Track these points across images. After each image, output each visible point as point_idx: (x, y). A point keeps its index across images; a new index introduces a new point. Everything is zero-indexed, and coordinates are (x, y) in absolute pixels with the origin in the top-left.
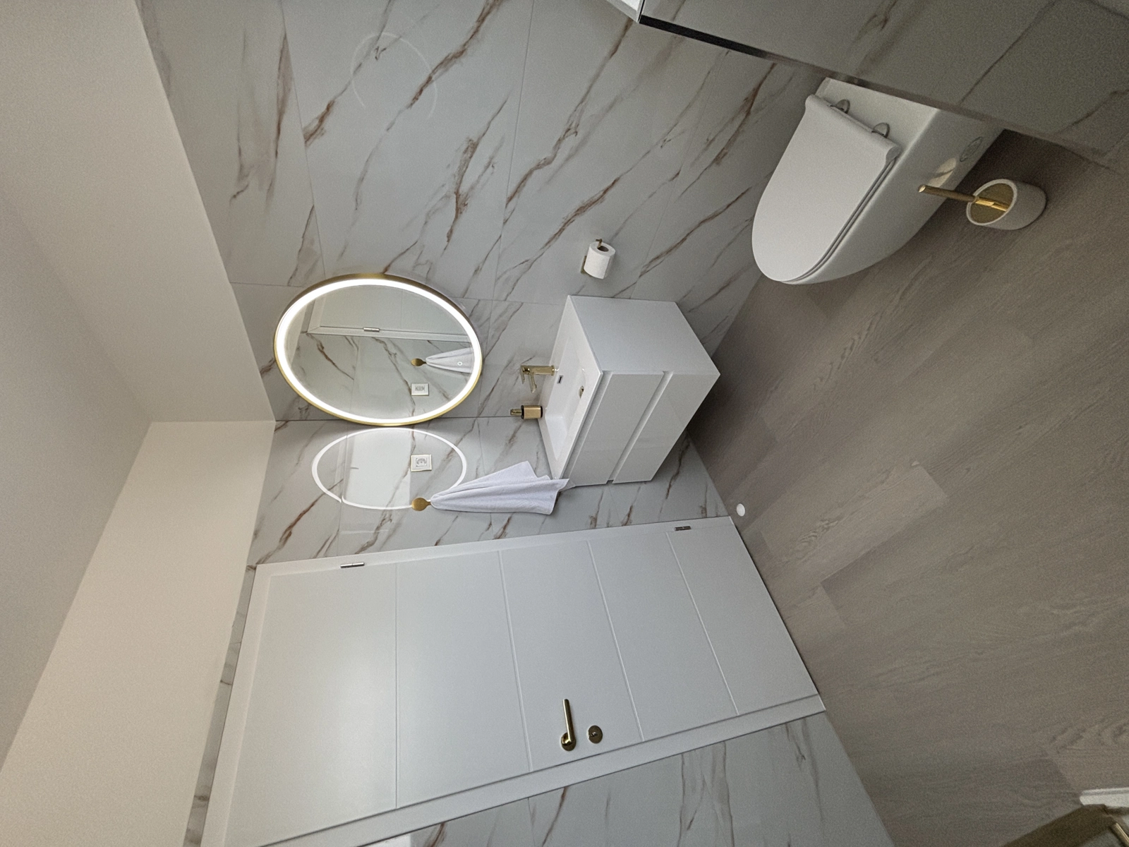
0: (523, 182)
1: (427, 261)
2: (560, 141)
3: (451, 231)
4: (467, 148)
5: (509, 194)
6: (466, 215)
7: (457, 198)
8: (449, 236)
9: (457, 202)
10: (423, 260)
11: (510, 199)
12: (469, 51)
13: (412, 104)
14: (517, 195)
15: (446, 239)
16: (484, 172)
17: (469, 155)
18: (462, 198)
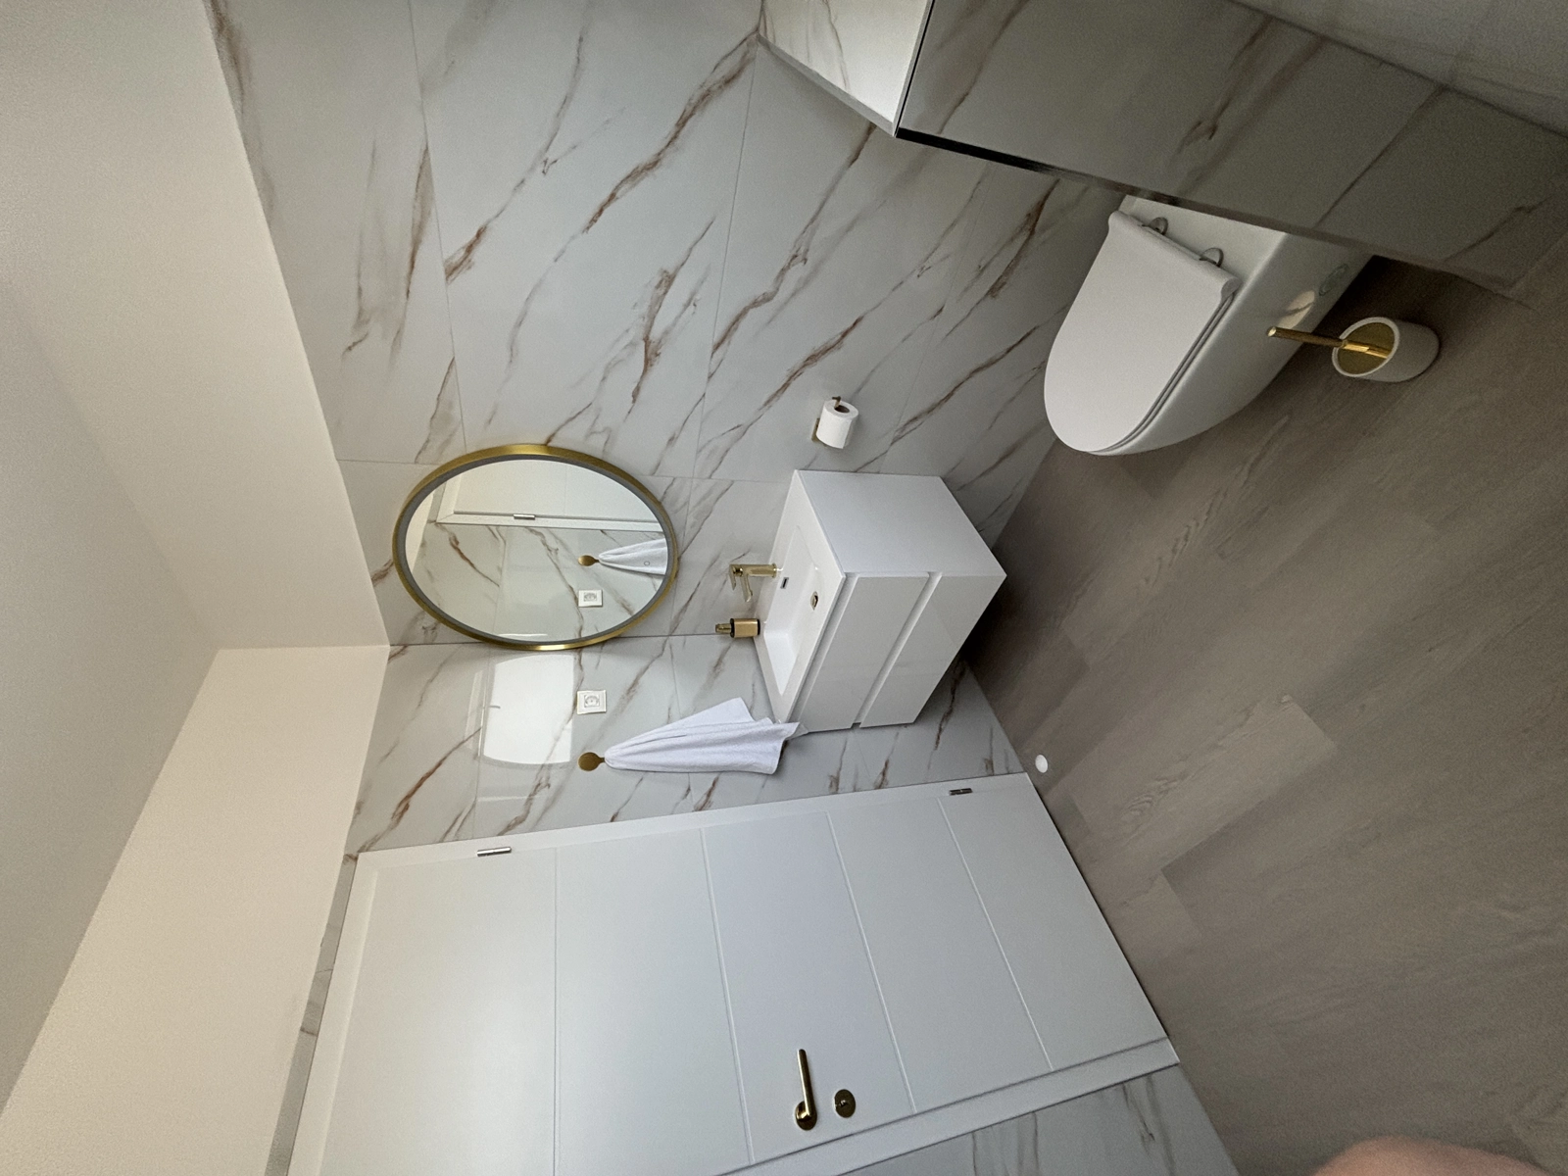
0: (734, 324)
1: (605, 429)
2: (783, 271)
3: (638, 389)
4: (661, 282)
5: (716, 339)
6: (659, 369)
7: (646, 347)
8: (635, 396)
9: (646, 351)
10: (599, 427)
11: (717, 346)
12: (665, 161)
13: (588, 228)
14: (726, 342)
15: (632, 399)
16: (682, 313)
17: (663, 291)
18: (652, 345)
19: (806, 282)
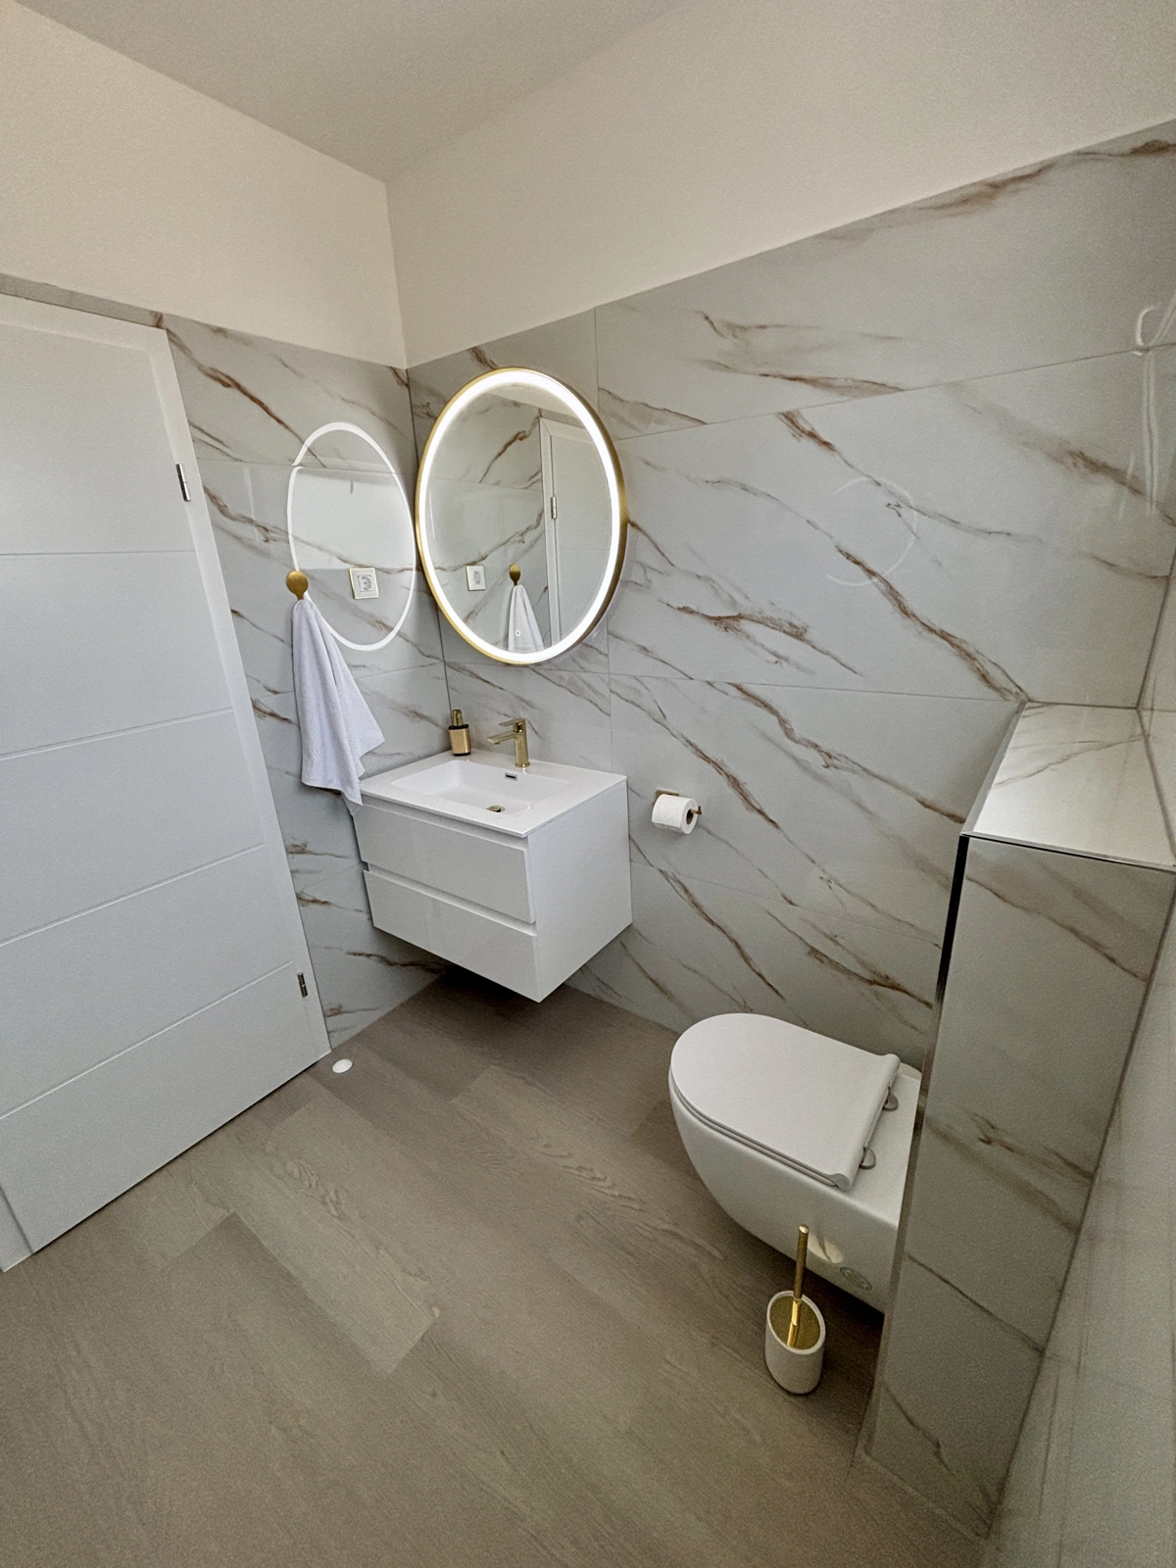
0: (762, 703)
1: (650, 581)
2: (816, 746)
3: (692, 612)
4: (795, 627)
5: (746, 687)
6: (714, 631)
7: (733, 617)
8: (685, 609)
9: (728, 617)
10: (651, 575)
11: (739, 688)
12: (908, 622)
13: (841, 551)
14: (744, 696)
15: (681, 606)
16: (768, 651)
17: (788, 630)
18: (735, 624)
19: (806, 768)
